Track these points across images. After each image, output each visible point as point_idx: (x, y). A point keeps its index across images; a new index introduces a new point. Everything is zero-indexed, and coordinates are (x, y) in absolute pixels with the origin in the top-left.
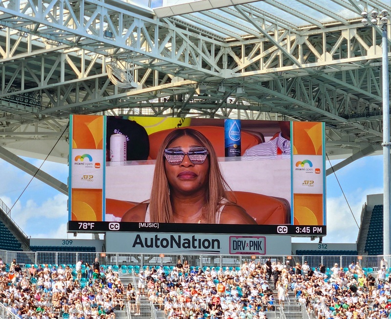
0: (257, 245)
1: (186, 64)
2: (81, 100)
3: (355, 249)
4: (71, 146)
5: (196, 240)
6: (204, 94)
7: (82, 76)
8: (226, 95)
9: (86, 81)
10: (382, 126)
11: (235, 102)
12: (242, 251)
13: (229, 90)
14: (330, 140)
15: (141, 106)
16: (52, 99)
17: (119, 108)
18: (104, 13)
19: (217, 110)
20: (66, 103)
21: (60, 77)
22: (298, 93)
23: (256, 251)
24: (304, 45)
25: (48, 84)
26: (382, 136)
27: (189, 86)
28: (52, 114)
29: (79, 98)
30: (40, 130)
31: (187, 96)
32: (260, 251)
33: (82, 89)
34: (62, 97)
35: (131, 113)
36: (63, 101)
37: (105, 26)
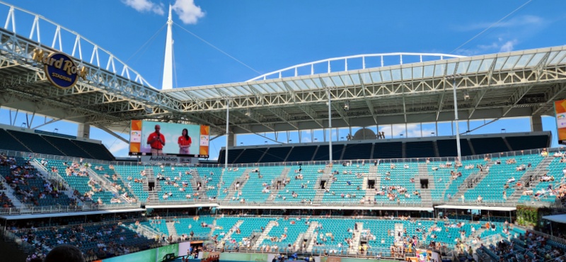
1: (169, 107)
2: (135, 116)
3: (217, 162)
4: (130, 130)
8: (181, 117)
9: (136, 110)
12: (184, 162)
14: (211, 131)
18: (144, 90)
20: (129, 116)
32: (189, 162)
37: (143, 94)
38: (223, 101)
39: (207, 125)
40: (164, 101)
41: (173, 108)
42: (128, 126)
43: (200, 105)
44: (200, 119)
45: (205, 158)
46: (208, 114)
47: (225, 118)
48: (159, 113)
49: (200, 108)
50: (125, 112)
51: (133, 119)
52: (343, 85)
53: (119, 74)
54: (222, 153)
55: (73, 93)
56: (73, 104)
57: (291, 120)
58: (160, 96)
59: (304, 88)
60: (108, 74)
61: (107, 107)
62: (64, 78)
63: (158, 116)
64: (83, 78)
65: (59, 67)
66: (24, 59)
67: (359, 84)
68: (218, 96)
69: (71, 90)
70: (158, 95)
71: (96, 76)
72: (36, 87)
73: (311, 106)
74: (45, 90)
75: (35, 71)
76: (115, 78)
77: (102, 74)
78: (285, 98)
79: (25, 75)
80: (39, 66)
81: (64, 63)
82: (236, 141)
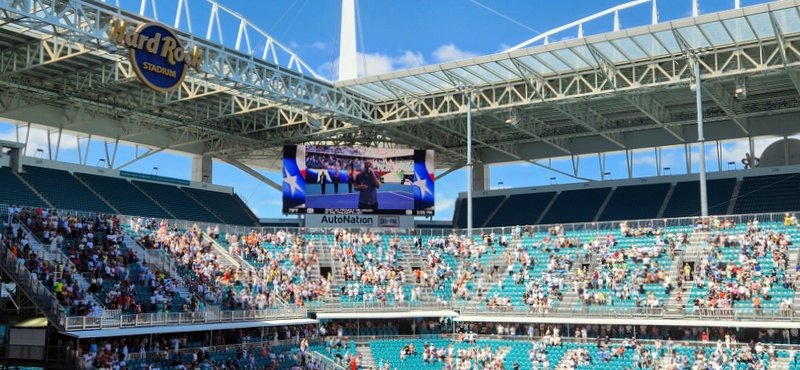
0: (393, 221)
1: (353, 116)
3: (451, 224)
5: (358, 218)
6: (363, 133)
7: (291, 122)
8: (376, 134)
9: (293, 125)
10: (467, 153)
11: (382, 138)
12: (385, 224)
13: (378, 131)
14: (437, 160)
15: (326, 140)
16: (272, 136)
17: (313, 141)
18: (304, 85)
19: (371, 143)
20: (281, 138)
21: (277, 122)
22: (418, 133)
23: (393, 224)
24: (422, 105)
25: (270, 126)
26: (467, 158)
27: (355, 129)
28: (272, 144)
29: (289, 135)
30: (265, 154)
31: (354, 134)
32: (396, 225)
33: (290, 129)
34: (278, 134)
36: (279, 137)
37: (304, 92)
38: (458, 97)
39: (428, 147)
40: (342, 104)
41: (361, 118)
42: (280, 156)
43: (413, 108)
44: (413, 137)
45: (427, 215)
46: (430, 123)
47: (465, 133)
48: (336, 129)
49: (412, 114)
50: (272, 131)
51: (288, 142)
52: (730, 42)
53: (258, 57)
54: (461, 205)
55: (180, 98)
56: (181, 120)
57: (608, 127)
58: (335, 95)
59: (636, 56)
60: (238, 57)
61: (239, 123)
62: (163, 70)
63: (334, 133)
64: (196, 68)
65: (154, 51)
66: (95, 41)
67: (771, 34)
68: (448, 86)
69: (176, 93)
70: (331, 93)
71: (217, 64)
72: (119, 91)
73: (653, 95)
74: (133, 96)
75: (114, 62)
76: (251, 64)
77: (229, 58)
78: (592, 82)
79: (98, 69)
80: (120, 52)
81: (162, 43)
82: (488, 180)
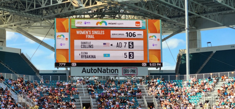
0: (134, 71)
2: (59, 12)
3: (174, 72)
4: (55, 31)
5: (108, 69)
6: (111, 8)
8: (120, 9)
9: (61, 4)
10: (185, 21)
11: (124, 12)
12: (128, 74)
13: (121, 7)
14: (163, 27)
15: (84, 14)
16: (47, 12)
17: (75, 15)
19: (116, 15)
20: (53, 14)
21: (50, 2)
22: (150, 8)
23: (133, 74)
25: (45, 5)
26: (185, 25)
27: (104, 6)
28: (47, 18)
29: (58, 11)
30: (42, 25)
31: (104, 10)
32: (135, 74)
33: (60, 7)
34: (51, 11)
35: (80, 17)
36: (52, 12)
39: (157, 18)
42: (52, 26)
45: (157, 67)
51: (58, 16)
82: (200, 40)
